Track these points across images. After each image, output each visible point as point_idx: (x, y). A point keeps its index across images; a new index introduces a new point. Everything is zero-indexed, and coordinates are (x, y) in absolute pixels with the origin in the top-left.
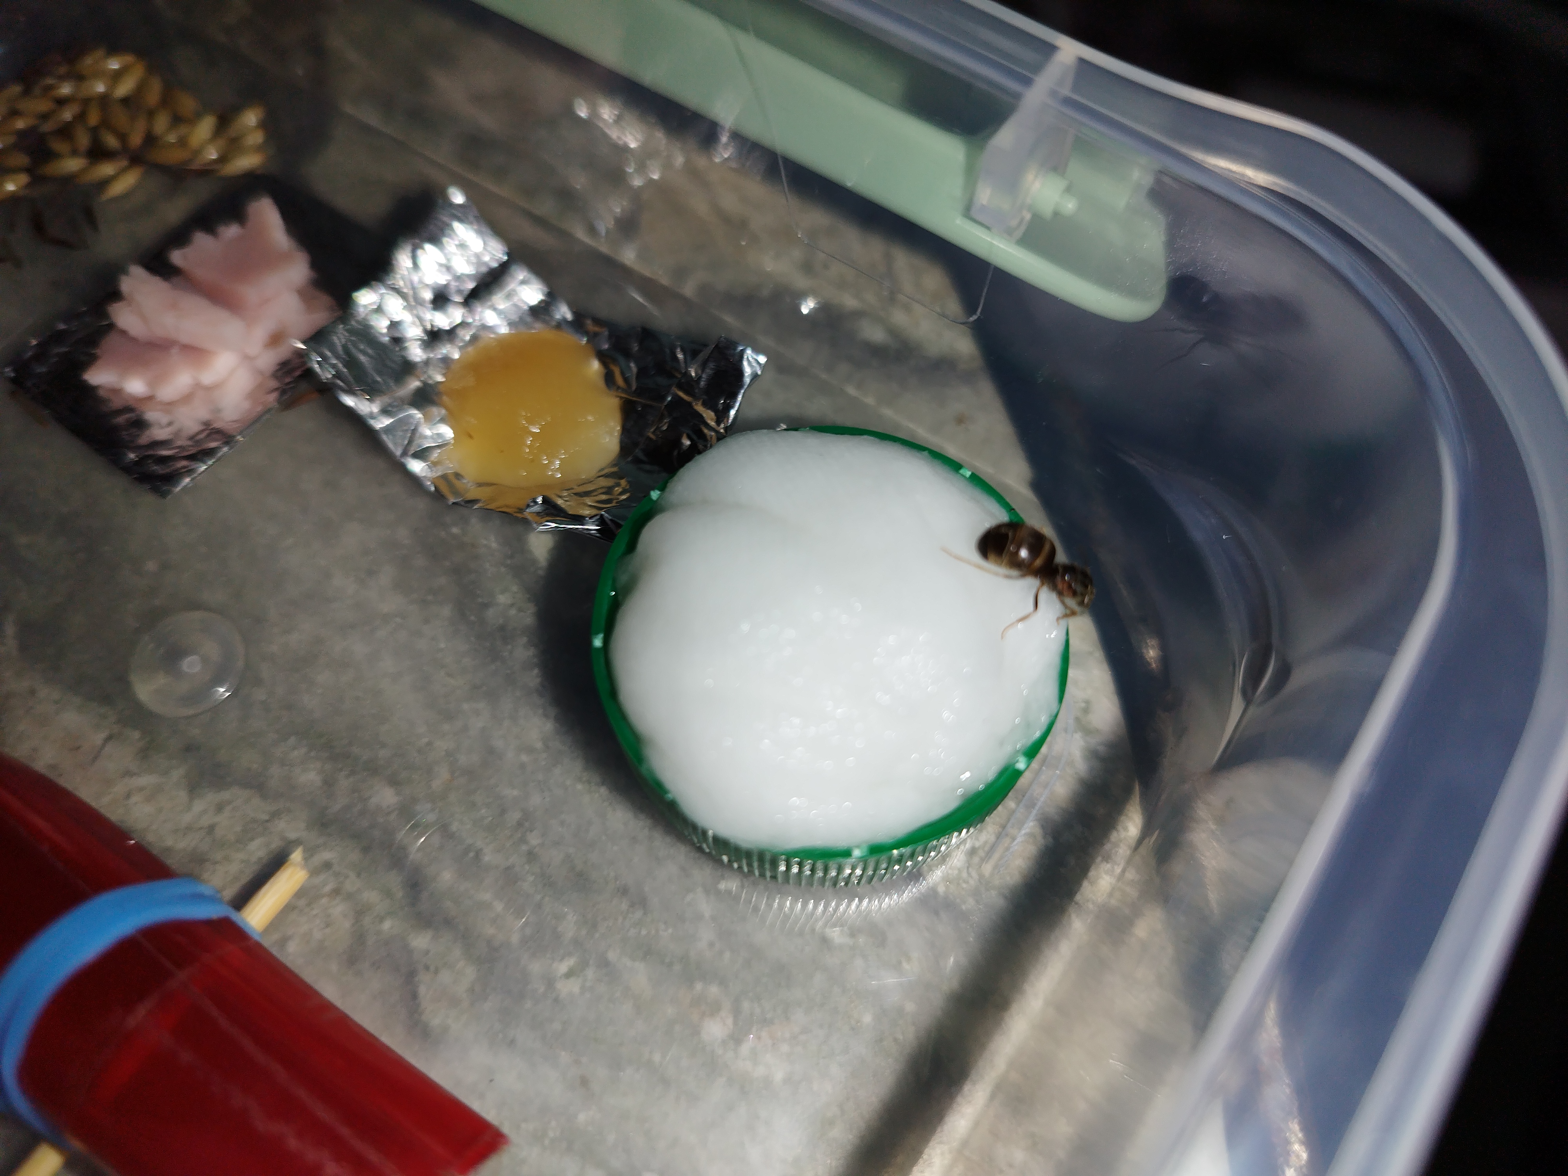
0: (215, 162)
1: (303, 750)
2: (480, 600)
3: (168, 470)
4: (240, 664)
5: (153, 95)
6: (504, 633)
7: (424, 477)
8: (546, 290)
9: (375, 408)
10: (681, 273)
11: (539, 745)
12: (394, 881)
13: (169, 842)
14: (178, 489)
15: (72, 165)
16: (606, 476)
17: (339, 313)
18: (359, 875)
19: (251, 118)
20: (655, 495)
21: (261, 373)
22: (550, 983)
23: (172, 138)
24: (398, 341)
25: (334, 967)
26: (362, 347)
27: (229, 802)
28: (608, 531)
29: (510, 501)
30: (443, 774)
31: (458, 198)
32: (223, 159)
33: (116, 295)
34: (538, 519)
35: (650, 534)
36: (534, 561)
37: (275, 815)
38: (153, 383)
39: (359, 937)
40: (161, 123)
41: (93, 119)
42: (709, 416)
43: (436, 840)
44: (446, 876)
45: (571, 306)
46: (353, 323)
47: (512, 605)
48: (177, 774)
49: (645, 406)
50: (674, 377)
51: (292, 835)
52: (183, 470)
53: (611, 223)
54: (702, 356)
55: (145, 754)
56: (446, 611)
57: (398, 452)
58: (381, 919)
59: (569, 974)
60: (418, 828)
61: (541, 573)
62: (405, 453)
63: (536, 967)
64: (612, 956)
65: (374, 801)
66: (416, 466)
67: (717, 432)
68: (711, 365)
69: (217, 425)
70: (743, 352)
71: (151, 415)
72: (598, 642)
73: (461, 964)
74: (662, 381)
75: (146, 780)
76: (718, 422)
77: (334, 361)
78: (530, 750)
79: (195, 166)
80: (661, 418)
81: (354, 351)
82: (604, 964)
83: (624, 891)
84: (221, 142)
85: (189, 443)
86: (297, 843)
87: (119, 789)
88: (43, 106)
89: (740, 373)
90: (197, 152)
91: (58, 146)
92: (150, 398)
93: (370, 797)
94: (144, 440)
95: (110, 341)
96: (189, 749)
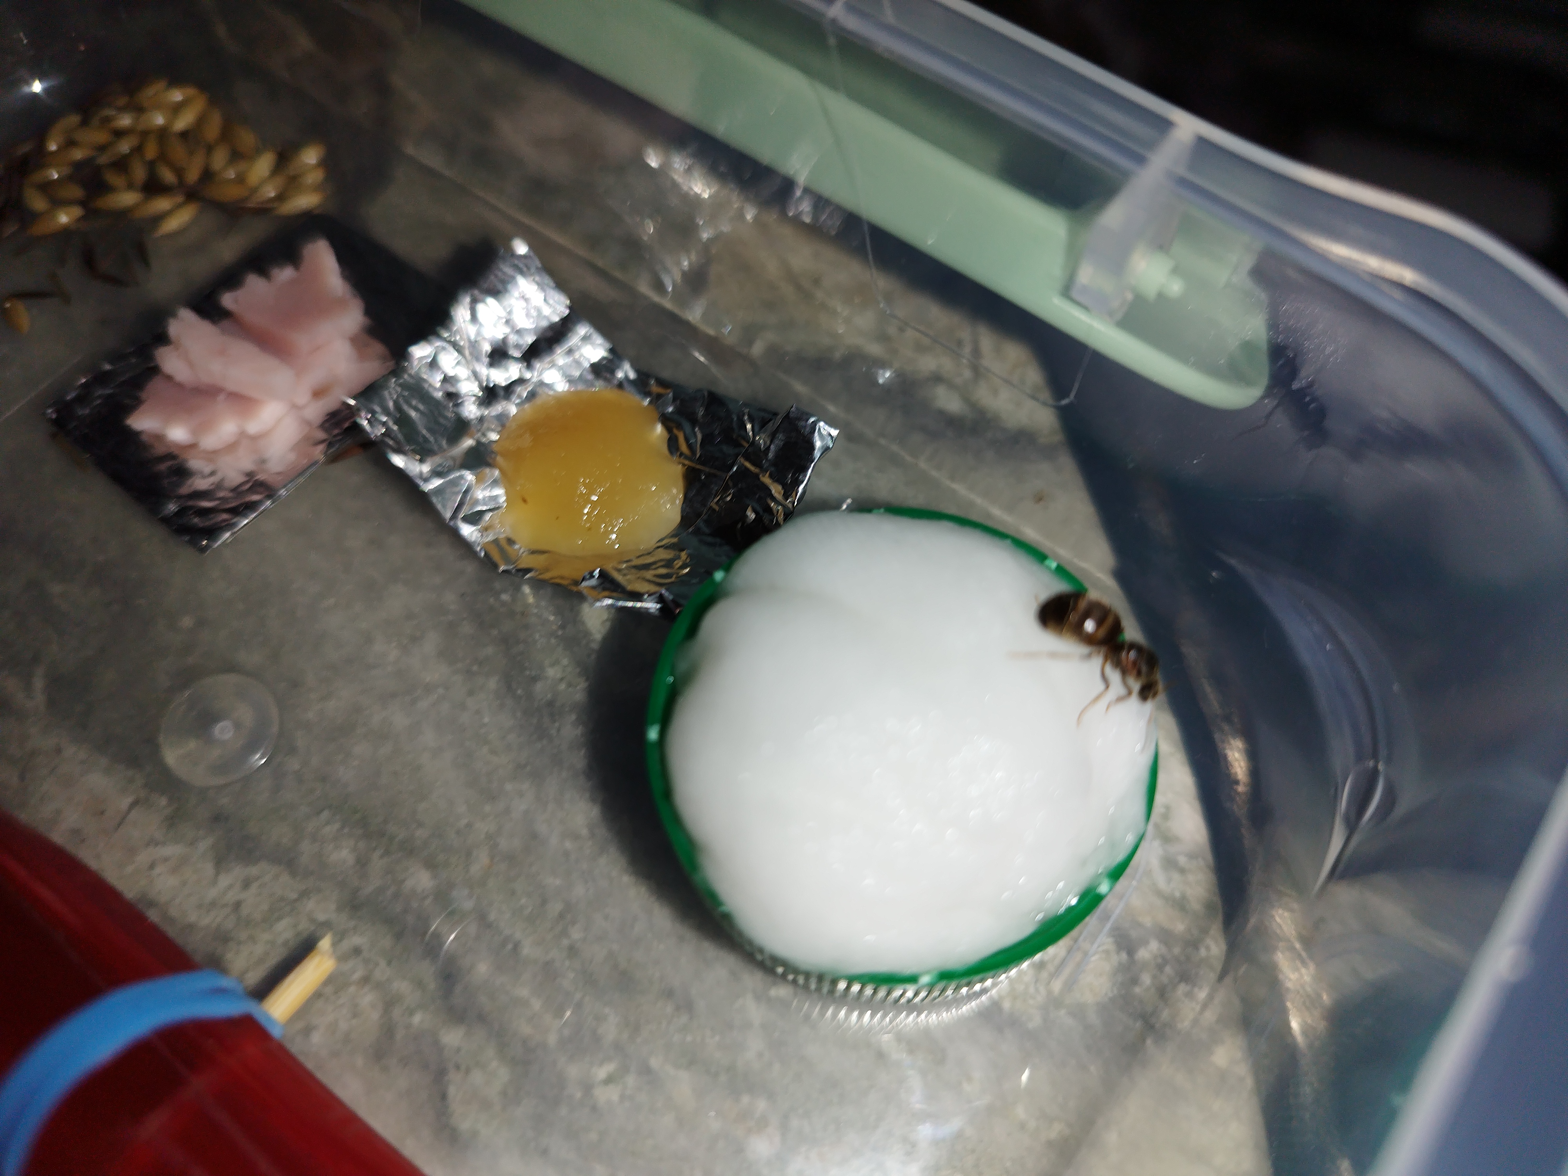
0: (272, 200)
1: (337, 826)
2: (528, 673)
3: (208, 523)
4: (275, 729)
5: (213, 130)
6: (553, 709)
7: (475, 542)
8: (608, 346)
9: (426, 468)
10: (749, 333)
11: (585, 832)
12: (427, 971)
13: (193, 918)
14: (219, 542)
15: (127, 198)
16: (666, 547)
17: (391, 364)
18: (389, 963)
19: (311, 156)
20: (719, 576)
21: (308, 423)
22: (588, 1088)
23: (231, 174)
24: (453, 397)
25: (360, 1061)
26: (414, 402)
27: (257, 878)
28: (668, 611)
29: (565, 572)
30: (482, 858)
31: (521, 248)
32: (281, 197)
33: (162, 339)
34: (594, 593)
35: (712, 621)
36: (587, 634)
37: (304, 894)
38: (199, 429)
39: (388, 1030)
40: (219, 159)
41: (151, 151)
42: (776, 490)
43: (473, 929)
44: (482, 969)
45: (634, 366)
46: (406, 376)
47: (562, 679)
48: (204, 845)
49: (708, 476)
50: (742, 446)
51: (321, 917)
52: (224, 524)
53: (678, 277)
54: (771, 427)
55: (172, 821)
56: (493, 683)
57: (448, 515)
58: (411, 1012)
59: (609, 1080)
60: (453, 915)
61: (595, 646)
62: (454, 516)
63: (573, 1071)
64: (655, 1062)
65: (409, 884)
66: (467, 530)
67: (784, 506)
68: (780, 436)
69: (261, 477)
70: (814, 424)
71: (195, 463)
72: (653, 734)
73: (494, 1064)
74: (727, 449)
75: (172, 850)
76: (786, 496)
77: (384, 419)
78: (576, 837)
79: (251, 204)
80: (726, 488)
81: (405, 407)
82: (646, 1071)
83: (669, 994)
84: (279, 181)
85: (230, 495)
86: (327, 925)
87: (143, 858)
88: (100, 137)
89: (812, 447)
90: (254, 190)
91: (113, 179)
92: (193, 446)
93: (404, 881)
94: (184, 490)
95: (155, 386)
96: (218, 818)
